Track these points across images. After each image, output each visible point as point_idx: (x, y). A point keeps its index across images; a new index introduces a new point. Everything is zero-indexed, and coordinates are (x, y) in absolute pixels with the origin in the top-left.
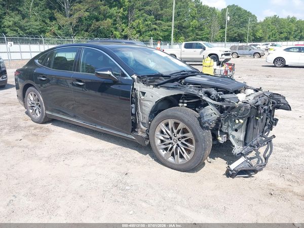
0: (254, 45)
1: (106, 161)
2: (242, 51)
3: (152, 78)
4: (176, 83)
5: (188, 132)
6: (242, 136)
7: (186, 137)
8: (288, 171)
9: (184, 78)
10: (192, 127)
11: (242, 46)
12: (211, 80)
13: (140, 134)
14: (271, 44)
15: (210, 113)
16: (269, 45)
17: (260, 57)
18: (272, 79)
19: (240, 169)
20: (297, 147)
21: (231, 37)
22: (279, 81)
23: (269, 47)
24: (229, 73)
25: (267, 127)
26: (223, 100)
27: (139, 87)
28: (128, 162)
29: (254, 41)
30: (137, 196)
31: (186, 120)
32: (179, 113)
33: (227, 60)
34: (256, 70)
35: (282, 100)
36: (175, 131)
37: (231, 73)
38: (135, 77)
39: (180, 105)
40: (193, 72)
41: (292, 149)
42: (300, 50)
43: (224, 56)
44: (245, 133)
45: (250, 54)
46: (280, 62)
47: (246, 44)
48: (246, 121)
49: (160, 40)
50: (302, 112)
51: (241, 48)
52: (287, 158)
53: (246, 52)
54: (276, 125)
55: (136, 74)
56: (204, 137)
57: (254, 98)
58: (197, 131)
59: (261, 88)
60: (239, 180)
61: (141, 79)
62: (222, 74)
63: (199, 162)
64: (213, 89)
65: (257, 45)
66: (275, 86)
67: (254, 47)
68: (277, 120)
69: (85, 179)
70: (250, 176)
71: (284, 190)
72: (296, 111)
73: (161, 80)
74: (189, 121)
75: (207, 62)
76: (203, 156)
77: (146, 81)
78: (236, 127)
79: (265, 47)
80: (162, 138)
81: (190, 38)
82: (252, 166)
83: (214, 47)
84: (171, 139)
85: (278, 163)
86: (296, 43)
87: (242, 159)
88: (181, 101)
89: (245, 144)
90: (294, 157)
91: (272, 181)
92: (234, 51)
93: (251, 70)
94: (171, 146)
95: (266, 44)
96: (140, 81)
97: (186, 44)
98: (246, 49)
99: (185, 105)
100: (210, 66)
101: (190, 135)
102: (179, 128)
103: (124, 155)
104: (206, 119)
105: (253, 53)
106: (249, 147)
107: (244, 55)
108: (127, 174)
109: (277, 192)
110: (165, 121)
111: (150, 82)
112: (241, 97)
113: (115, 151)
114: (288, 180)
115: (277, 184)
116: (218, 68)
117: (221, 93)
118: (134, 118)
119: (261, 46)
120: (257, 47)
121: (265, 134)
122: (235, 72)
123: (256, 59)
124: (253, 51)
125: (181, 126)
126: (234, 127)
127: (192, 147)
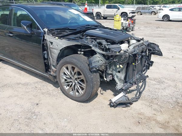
0: (152, 7)
1: (27, 92)
2: (144, 10)
3: (59, 31)
4: (78, 35)
5: (81, 75)
6: (123, 76)
7: (80, 78)
8: (155, 101)
9: (85, 31)
10: (83, 71)
11: (144, 7)
12: (105, 33)
13: (52, 73)
14: (163, 6)
15: (98, 60)
16: (162, 6)
17: (155, 14)
18: (159, 29)
19: (119, 102)
20: (166, 81)
21: (138, 1)
22: (163, 31)
23: (162, 8)
24: (131, 26)
25: (145, 68)
26: (108, 50)
27: (49, 38)
28: (43, 94)
29: (153, 4)
30: (38, 124)
31: (79, 66)
32: (74, 60)
33: (133, 16)
34: (151, 23)
35: (156, 48)
36: (73, 73)
37: (133, 25)
38: (46, 30)
39: (79, 53)
40: (96, 26)
41: (163, 82)
42: (180, 10)
43: (131, 14)
44: (125, 74)
45: (149, 12)
46: (166, 18)
47: (147, 6)
48: (126, 65)
49: (93, 3)
50: (174, 54)
51: (143, 8)
52: (157, 90)
53: (147, 11)
54: (152, 66)
55: (47, 28)
56: (92, 79)
57: (134, 47)
58: (87, 74)
59: (143, 38)
60: (119, 109)
61: (51, 31)
62: (127, 26)
63: (89, 96)
64: (104, 40)
65: (154, 6)
66: (160, 34)
67: (152, 8)
68: (152, 62)
69: (6, 108)
70: (127, 106)
71: (149, 119)
72: (171, 52)
73: (66, 32)
74: (81, 66)
75: (117, 18)
76: (92, 92)
77: (54, 33)
78: (119, 70)
79: (159, 8)
80: (65, 78)
81: (112, 2)
82: (128, 99)
83: (125, 8)
84: (71, 79)
85: (150, 94)
86: (179, 5)
87: (122, 94)
88: (79, 50)
89: (126, 82)
90: (162, 89)
91: (142, 111)
92: (139, 10)
93: (147, 23)
94: (71, 83)
95: (160, 6)
96: (50, 33)
97: (107, 6)
98: (147, 9)
99: (82, 53)
100: (119, 21)
101: (82, 77)
102: (75, 71)
103: (41, 88)
104: (93, 65)
105: (151, 12)
106: (129, 84)
107: (145, 13)
108: (38, 104)
109: (144, 121)
110: (66, 66)
111: (57, 34)
112: (124, 47)
113: (36, 85)
114: (154, 110)
115: (145, 113)
116: (124, 22)
117: (109, 43)
118: (47, 61)
119: (157, 7)
120: (154, 8)
121: (144, 73)
122: (136, 25)
123: (153, 16)
124: (151, 10)
125: (76, 70)
126: (117, 70)
127: (84, 85)
